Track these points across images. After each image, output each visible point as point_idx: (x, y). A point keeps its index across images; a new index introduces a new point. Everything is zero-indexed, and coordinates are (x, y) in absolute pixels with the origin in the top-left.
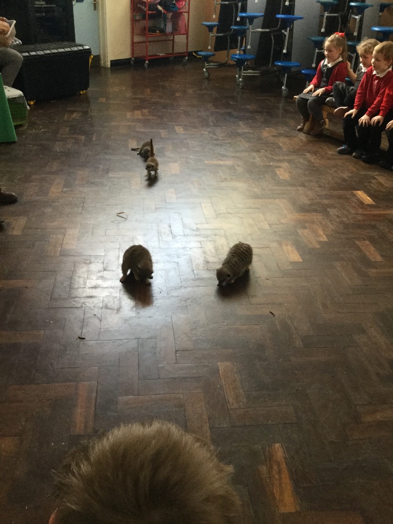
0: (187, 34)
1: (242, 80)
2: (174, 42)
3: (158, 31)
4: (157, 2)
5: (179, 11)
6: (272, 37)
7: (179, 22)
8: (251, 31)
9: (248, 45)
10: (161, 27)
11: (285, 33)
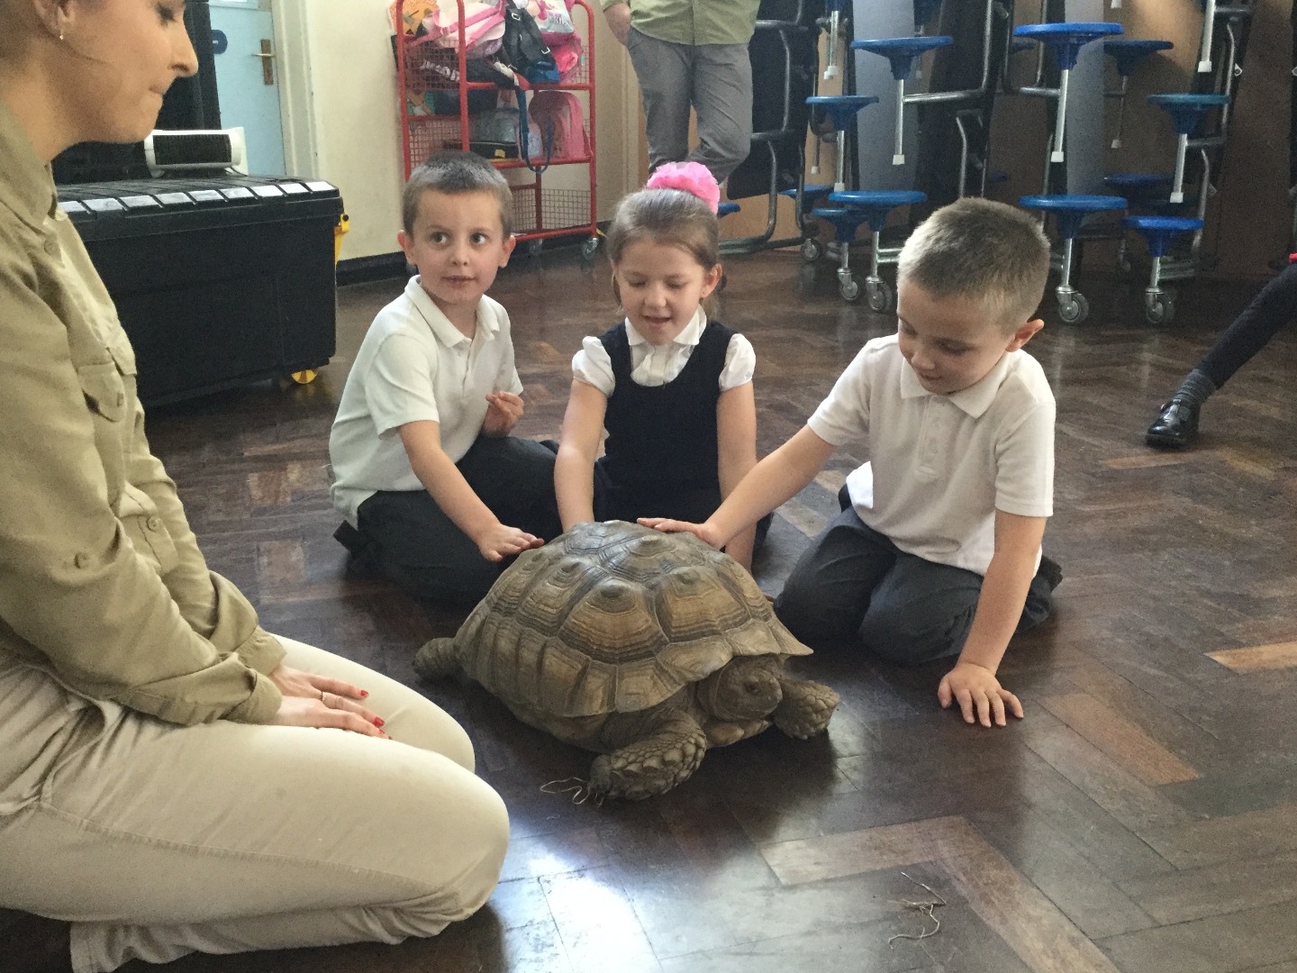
0: (591, 160)
1: (877, 280)
2: (543, 192)
3: (499, 152)
4: (490, 50)
5: (562, 84)
6: (958, 122)
7: (563, 120)
8: (903, 99)
9: (893, 152)
10: (507, 140)
11: (1053, 92)
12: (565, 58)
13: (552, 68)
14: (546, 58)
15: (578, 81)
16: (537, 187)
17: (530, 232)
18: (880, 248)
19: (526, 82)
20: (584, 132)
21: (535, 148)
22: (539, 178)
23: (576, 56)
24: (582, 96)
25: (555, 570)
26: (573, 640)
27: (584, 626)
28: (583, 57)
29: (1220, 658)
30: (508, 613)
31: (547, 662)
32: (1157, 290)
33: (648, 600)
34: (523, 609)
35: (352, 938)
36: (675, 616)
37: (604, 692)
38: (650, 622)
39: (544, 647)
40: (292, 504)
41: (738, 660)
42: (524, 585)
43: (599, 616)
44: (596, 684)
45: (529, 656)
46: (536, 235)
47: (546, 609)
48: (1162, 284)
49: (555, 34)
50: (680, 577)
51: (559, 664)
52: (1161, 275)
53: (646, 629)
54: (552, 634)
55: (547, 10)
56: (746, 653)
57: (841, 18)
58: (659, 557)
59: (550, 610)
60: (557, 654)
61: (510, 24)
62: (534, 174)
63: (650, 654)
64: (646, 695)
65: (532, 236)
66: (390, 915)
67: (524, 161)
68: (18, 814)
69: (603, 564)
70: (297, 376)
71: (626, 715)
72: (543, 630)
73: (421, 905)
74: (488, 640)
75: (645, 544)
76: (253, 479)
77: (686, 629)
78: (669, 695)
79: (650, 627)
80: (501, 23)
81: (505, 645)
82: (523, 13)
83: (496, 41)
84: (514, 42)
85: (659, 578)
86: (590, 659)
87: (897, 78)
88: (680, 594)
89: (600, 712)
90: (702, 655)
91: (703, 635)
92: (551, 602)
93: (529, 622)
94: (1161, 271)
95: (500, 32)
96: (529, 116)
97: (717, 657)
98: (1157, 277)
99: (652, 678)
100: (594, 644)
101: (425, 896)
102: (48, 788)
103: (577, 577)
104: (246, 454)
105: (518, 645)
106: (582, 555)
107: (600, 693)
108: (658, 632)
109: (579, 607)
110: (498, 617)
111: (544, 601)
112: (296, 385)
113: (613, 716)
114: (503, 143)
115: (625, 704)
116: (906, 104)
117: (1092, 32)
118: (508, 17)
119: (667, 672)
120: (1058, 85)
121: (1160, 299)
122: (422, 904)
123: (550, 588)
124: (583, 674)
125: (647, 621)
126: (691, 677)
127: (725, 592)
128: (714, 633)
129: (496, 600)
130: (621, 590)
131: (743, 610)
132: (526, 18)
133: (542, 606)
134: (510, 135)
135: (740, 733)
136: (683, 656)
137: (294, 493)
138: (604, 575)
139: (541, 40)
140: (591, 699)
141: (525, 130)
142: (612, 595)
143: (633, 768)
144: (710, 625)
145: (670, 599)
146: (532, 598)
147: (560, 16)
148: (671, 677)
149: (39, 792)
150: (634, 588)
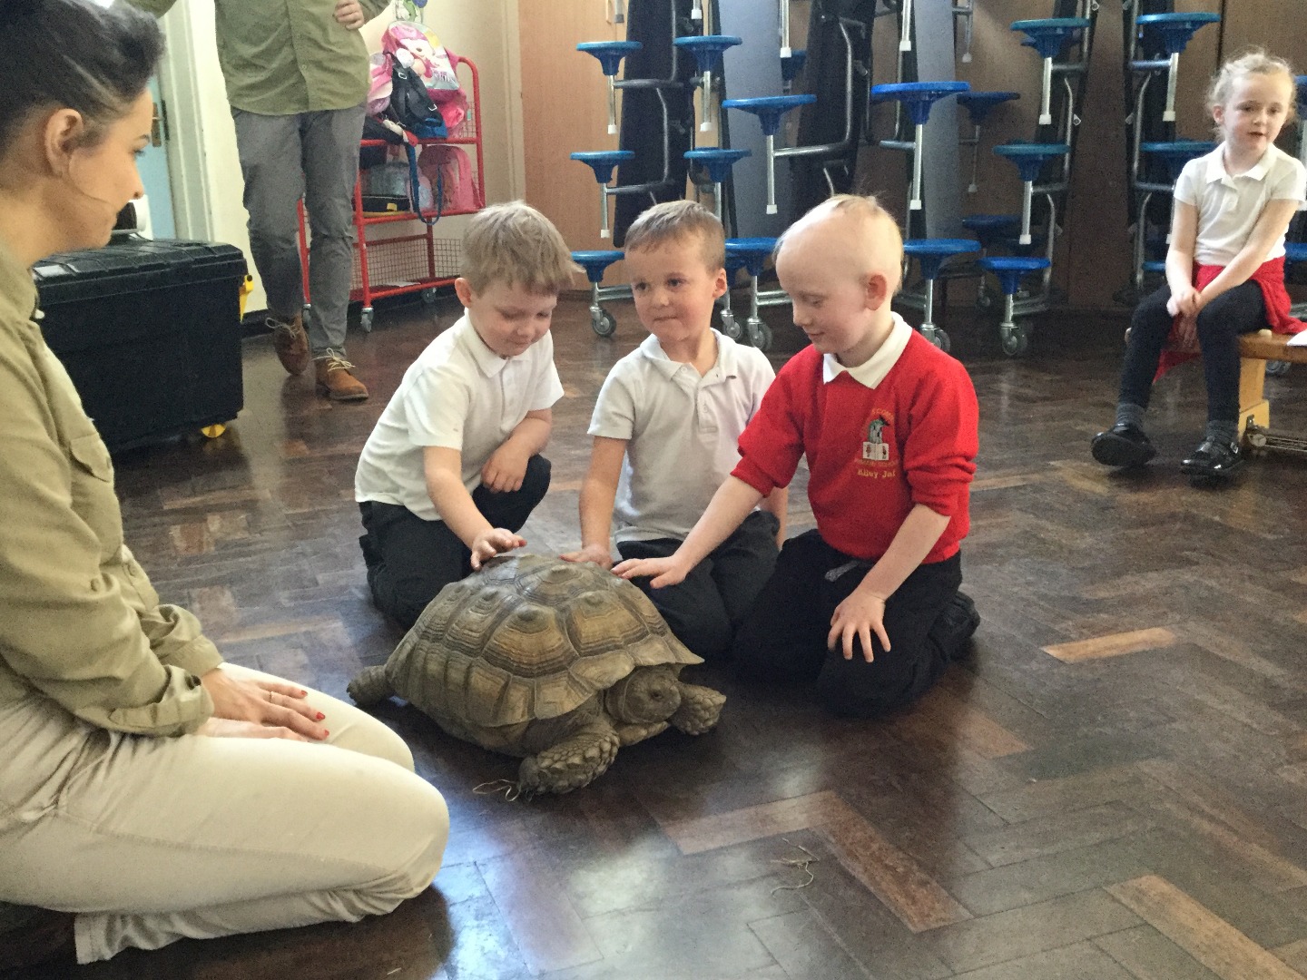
1: (758, 321)
2: (434, 241)
3: (390, 206)
4: (379, 108)
5: (450, 138)
6: (825, 171)
7: (452, 173)
8: (773, 154)
9: (766, 203)
10: (398, 193)
11: (908, 145)
12: (452, 114)
13: (440, 125)
14: (434, 115)
15: (465, 136)
16: (429, 237)
17: (422, 281)
18: (759, 291)
19: (415, 138)
20: (473, 183)
21: (425, 201)
22: (430, 229)
23: (462, 112)
24: (470, 150)
25: (477, 599)
26: (496, 659)
27: (505, 647)
28: (469, 112)
29: (1053, 651)
30: (437, 639)
31: (473, 680)
32: (1012, 325)
33: (559, 621)
34: (450, 635)
35: (318, 917)
36: (583, 635)
37: (525, 702)
38: (562, 641)
39: (470, 667)
40: (217, 553)
41: (640, 670)
42: (449, 614)
43: (517, 637)
44: (517, 697)
45: (456, 676)
46: (429, 285)
47: (470, 633)
48: (1015, 319)
49: (441, 91)
50: (587, 601)
51: (484, 681)
52: (1014, 311)
53: (559, 647)
54: (476, 655)
55: (432, 69)
56: (646, 664)
57: (713, 78)
58: (569, 583)
59: (474, 634)
60: (482, 672)
61: (397, 83)
62: (424, 226)
63: (564, 668)
64: (562, 703)
65: (425, 285)
66: (352, 896)
67: (416, 214)
68: (40, 820)
69: (519, 592)
70: (206, 431)
71: (544, 722)
72: (469, 652)
73: (378, 886)
74: (419, 663)
75: (554, 573)
76: (175, 531)
77: (593, 645)
78: (582, 702)
79: (562, 644)
80: (387, 82)
81: (433, 667)
82: (409, 72)
83: (384, 99)
84: (401, 99)
85: (568, 603)
86: (511, 675)
87: (767, 133)
88: (587, 615)
89: (521, 721)
90: (609, 667)
91: (608, 649)
92: (475, 627)
93: (456, 645)
94: (1015, 307)
95: (387, 91)
96: (419, 170)
97: (622, 668)
98: (1011, 313)
99: (566, 689)
100: (513, 661)
101: (380, 878)
102: (63, 798)
103: (497, 604)
104: (166, 508)
105: (446, 667)
106: (501, 585)
107: (521, 704)
108: (569, 649)
109: (498, 631)
110: (426, 643)
111: (468, 627)
112: (206, 439)
113: (534, 723)
114: (395, 196)
115: (544, 712)
116: (777, 158)
117: (943, 90)
118: (395, 75)
119: (578, 682)
120: (912, 138)
121: (1013, 332)
122: (380, 887)
123: (473, 616)
124: (506, 686)
125: (560, 639)
126: (599, 686)
127: (626, 612)
128: (617, 647)
129: (424, 628)
130: (536, 613)
131: (642, 627)
132: (413, 77)
133: (466, 632)
134: (401, 188)
135: (643, 733)
136: (594, 668)
137: (217, 542)
138: (519, 602)
139: (428, 98)
140: (513, 710)
141: (415, 184)
142: (527, 618)
143: (558, 766)
144: (614, 641)
145: (578, 621)
146: (457, 624)
147: (445, 73)
148: (583, 687)
149: (56, 802)
150: (548, 611)
